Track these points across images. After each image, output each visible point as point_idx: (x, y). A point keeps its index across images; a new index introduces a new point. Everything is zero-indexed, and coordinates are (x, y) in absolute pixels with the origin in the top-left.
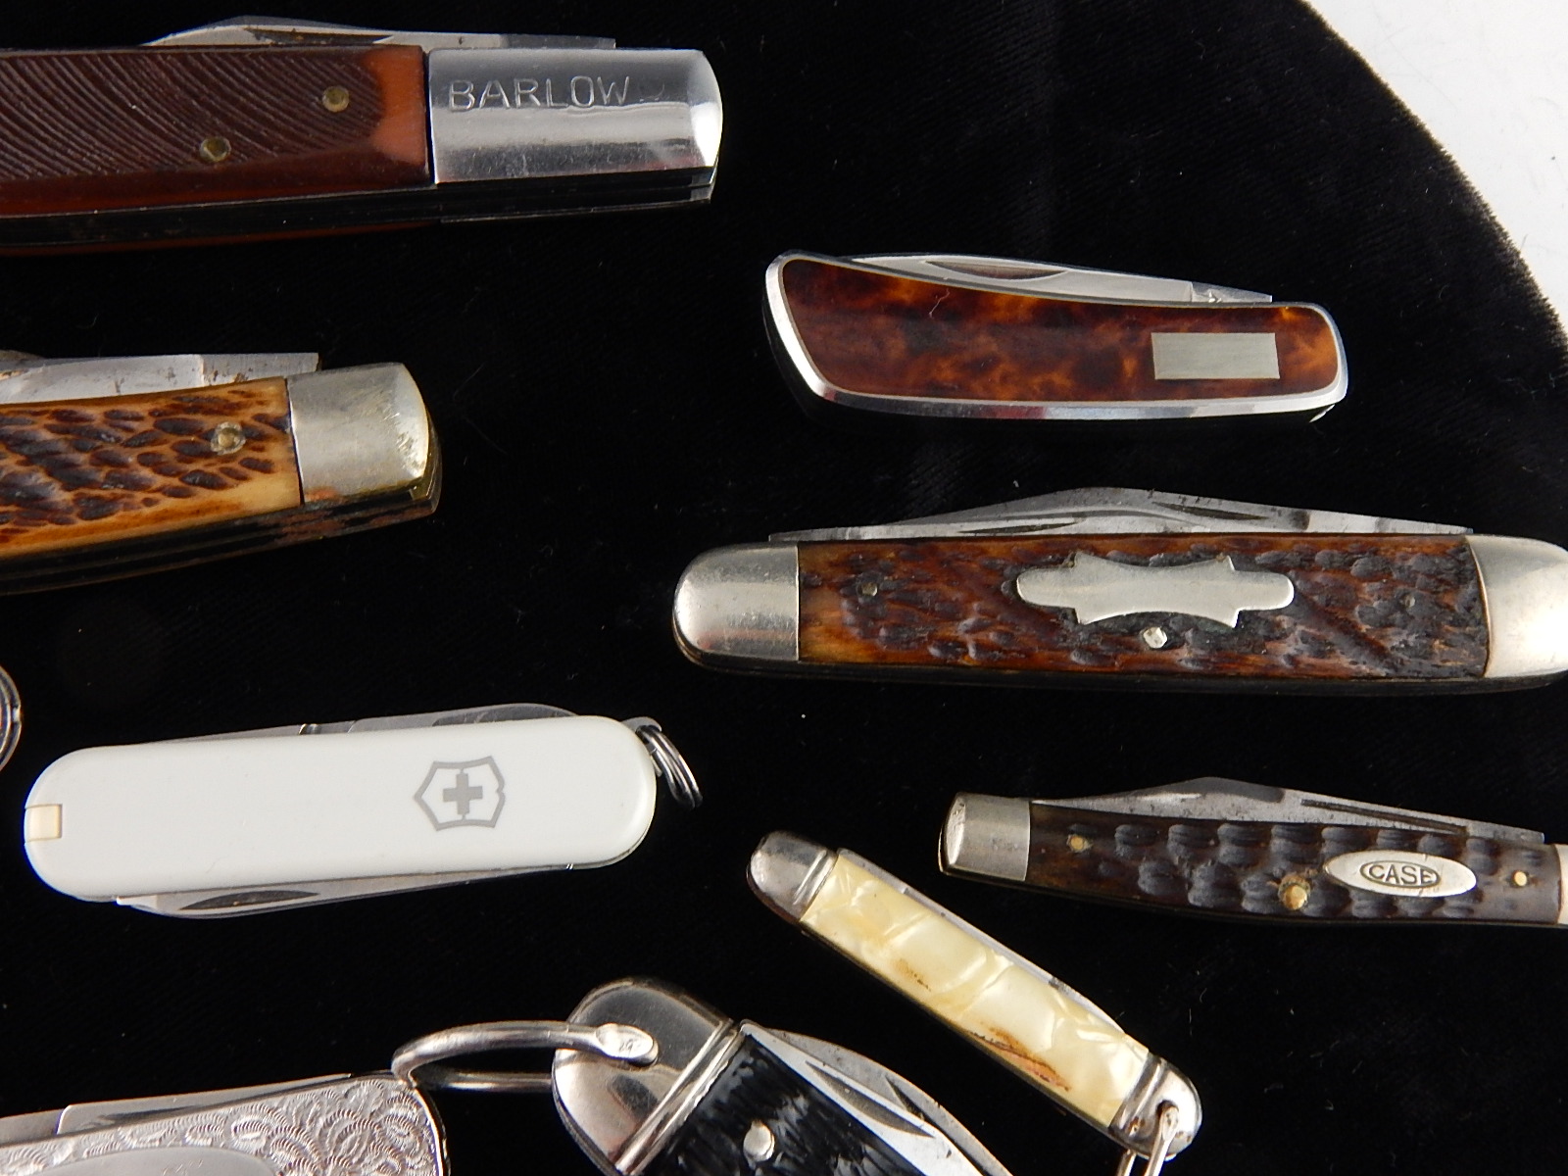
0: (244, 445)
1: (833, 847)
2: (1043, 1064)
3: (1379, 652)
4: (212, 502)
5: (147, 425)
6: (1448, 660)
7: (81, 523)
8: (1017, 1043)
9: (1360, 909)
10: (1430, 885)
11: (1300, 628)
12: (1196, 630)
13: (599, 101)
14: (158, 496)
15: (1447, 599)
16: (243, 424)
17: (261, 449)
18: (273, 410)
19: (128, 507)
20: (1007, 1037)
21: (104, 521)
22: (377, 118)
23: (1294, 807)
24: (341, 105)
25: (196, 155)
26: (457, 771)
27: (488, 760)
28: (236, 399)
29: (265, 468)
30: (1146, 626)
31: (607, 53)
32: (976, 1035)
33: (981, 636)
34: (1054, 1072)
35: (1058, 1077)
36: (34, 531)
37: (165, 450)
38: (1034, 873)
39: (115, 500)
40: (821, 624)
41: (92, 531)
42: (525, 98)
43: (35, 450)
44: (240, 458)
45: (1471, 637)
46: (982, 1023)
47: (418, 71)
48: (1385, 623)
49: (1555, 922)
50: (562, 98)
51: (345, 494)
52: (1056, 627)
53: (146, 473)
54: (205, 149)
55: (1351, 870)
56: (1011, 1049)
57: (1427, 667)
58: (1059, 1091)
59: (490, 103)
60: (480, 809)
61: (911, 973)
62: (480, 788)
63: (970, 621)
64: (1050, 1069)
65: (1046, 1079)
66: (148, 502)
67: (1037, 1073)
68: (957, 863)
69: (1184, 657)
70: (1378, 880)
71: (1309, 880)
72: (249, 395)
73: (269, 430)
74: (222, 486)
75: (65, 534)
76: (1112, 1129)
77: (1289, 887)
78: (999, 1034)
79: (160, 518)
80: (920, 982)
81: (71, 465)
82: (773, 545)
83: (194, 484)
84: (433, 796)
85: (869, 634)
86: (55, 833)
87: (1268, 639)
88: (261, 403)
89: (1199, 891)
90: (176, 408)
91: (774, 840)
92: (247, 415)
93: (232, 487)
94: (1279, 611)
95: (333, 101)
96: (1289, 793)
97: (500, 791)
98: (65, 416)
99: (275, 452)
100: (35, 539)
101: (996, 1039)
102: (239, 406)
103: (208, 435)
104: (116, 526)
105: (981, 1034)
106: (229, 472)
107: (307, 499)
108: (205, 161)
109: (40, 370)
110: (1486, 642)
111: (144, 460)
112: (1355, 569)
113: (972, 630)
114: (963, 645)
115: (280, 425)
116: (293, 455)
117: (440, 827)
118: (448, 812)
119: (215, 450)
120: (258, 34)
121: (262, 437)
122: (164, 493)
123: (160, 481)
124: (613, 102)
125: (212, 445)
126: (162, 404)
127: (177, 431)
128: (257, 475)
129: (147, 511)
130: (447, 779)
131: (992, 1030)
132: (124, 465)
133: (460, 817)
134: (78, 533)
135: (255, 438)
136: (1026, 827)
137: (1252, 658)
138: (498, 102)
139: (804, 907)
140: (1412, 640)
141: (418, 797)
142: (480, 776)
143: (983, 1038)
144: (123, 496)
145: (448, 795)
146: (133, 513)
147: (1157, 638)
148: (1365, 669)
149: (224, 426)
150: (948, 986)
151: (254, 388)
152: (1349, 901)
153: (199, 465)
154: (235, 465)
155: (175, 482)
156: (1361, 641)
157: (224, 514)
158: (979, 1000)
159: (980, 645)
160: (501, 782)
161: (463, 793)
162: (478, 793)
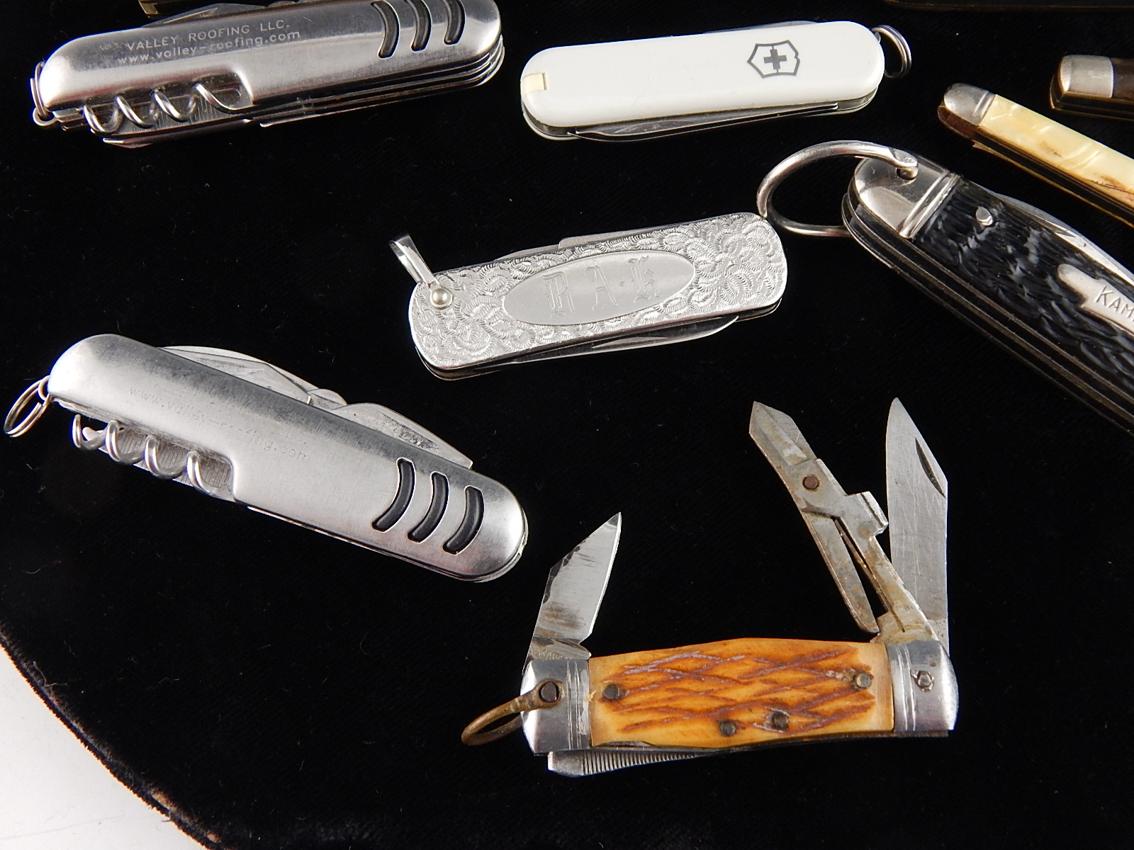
1: (994, 91)
8: (1118, 183)
20: (1112, 181)
26: (771, 48)
27: (787, 42)
32: (1092, 181)
38: (1117, 92)
46: (1096, 174)
56: (1115, 188)
60: (786, 67)
61: (1050, 150)
62: (785, 56)
67: (1132, 200)
68: (1069, 90)
78: (1106, 179)
80: (1055, 153)
84: (758, 60)
86: (543, 88)
97: (796, 57)
101: (1105, 183)
105: (1095, 181)
117: (764, 76)
118: (768, 68)
130: (765, 52)
131: (1102, 177)
133: (775, 71)
136: (1110, 71)
139: (980, 119)
141: (749, 61)
143: (1097, 183)
145: (767, 60)
150: (1072, 156)
158: (1092, 162)
160: (797, 54)
161: (775, 59)
162: (784, 58)
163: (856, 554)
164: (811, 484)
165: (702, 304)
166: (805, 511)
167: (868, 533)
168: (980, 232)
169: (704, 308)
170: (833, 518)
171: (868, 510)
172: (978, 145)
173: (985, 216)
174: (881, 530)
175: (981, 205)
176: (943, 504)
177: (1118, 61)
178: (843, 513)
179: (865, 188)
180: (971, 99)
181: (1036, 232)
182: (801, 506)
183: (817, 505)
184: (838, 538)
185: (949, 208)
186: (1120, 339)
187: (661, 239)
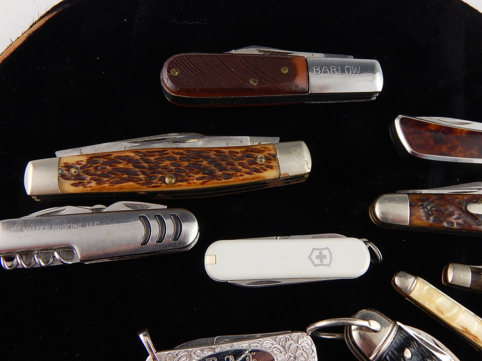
0: (265, 161)
2: (475, 337)
4: (257, 176)
5: (240, 155)
7: (224, 180)
8: (468, 331)
13: (353, 73)
14: (244, 174)
16: (265, 156)
17: (270, 163)
18: (272, 152)
19: (236, 176)
20: (466, 329)
21: (229, 180)
22: (296, 75)
24: (287, 71)
25: (249, 83)
26: (319, 251)
27: (327, 248)
28: (262, 149)
29: (271, 167)
31: (351, 59)
32: (457, 328)
33: (458, 221)
34: (478, 339)
35: (480, 340)
36: (212, 182)
37: (245, 162)
38: (473, 284)
39: (232, 175)
40: (415, 216)
41: (226, 182)
42: (333, 71)
43: (211, 160)
44: (265, 165)
46: (459, 325)
47: (305, 63)
50: (343, 71)
51: (290, 175)
52: (477, 219)
53: (240, 167)
54: (251, 82)
56: (467, 332)
58: (480, 344)
59: (324, 72)
60: (326, 261)
61: (440, 311)
62: (326, 256)
63: (455, 217)
64: (477, 338)
65: (476, 341)
66: (241, 175)
67: (473, 339)
68: (451, 282)
72: (265, 148)
73: (271, 157)
74: (260, 172)
75: (219, 183)
78: (463, 328)
79: (243, 180)
80: (442, 313)
81: (220, 165)
82: (398, 194)
83: (253, 171)
84: (313, 257)
85: (428, 219)
86: (215, 263)
88: (269, 150)
90: (247, 151)
91: (401, 273)
92: (266, 153)
93: (263, 172)
95: (285, 71)
97: (331, 257)
98: (218, 151)
99: (273, 163)
100: (211, 184)
101: (463, 330)
102: (263, 151)
103: (256, 158)
104: (232, 181)
106: (262, 168)
107: (281, 176)
108: (252, 85)
109: (206, 139)
111: (240, 164)
113: (455, 219)
114: (453, 223)
115: (275, 156)
116: (278, 165)
117: (315, 265)
118: (317, 262)
119: (258, 162)
120: (260, 51)
121: (270, 159)
122: (245, 173)
123: (244, 170)
124: (356, 73)
125: (257, 161)
126: (243, 149)
127: (248, 157)
128: (269, 169)
129: (241, 178)
130: (316, 253)
131: (462, 327)
132: (235, 165)
133: (320, 263)
134: (223, 183)
135: (268, 159)
138: (327, 72)
139: (411, 292)
141: (309, 257)
142: (325, 252)
143: (459, 329)
144: (235, 173)
145: (317, 257)
146: (237, 178)
149: (260, 156)
150: (450, 314)
151: (266, 146)
153: (254, 166)
155: (248, 170)
157: (260, 179)
159: (457, 223)
160: (331, 254)
161: (321, 257)
173: (408, 353)
175: (407, 348)
177: (474, 269)
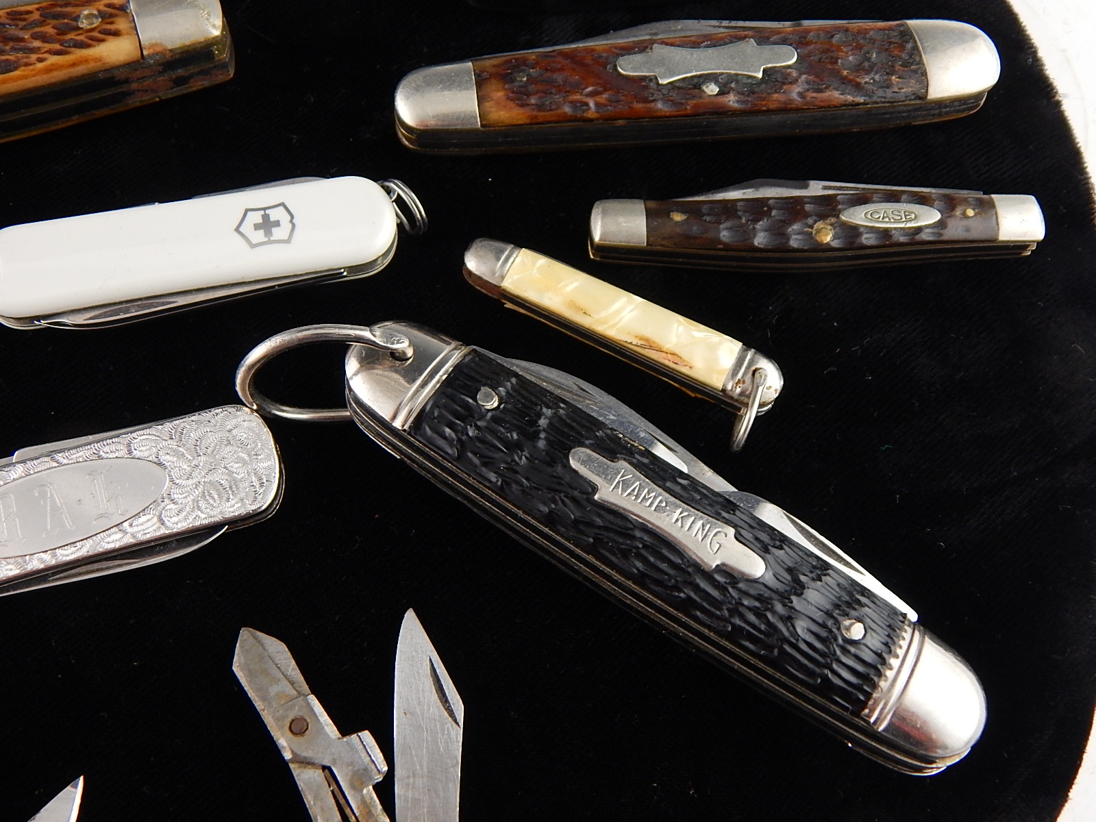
0: (101, 22)
1: (520, 244)
2: (673, 354)
3: (858, 87)
4: (81, 57)
5: (36, 16)
6: (903, 88)
8: (654, 342)
9: (867, 239)
10: (911, 220)
11: (804, 77)
12: (737, 82)
14: (46, 55)
15: (896, 52)
16: (99, 11)
17: (112, 23)
18: (117, 1)
19: (27, 65)
20: (647, 340)
21: (11, 74)
23: (816, 188)
26: (262, 212)
27: (282, 204)
29: (116, 34)
30: (704, 83)
32: (626, 342)
33: (598, 99)
34: (681, 358)
35: (684, 361)
37: (49, 30)
38: (651, 239)
39: (17, 61)
40: (492, 100)
41: (4, 82)
44: (98, 30)
45: (915, 72)
46: (629, 333)
48: (859, 68)
49: (995, 240)
51: (170, 48)
52: (646, 87)
53: (37, 44)
55: (858, 216)
56: (651, 348)
57: (889, 94)
58: (685, 370)
60: (279, 233)
61: (579, 309)
62: (278, 221)
63: (590, 89)
64: (678, 356)
65: (676, 363)
66: (40, 60)
67: (670, 361)
68: (600, 240)
69: (732, 100)
70: (877, 221)
71: (831, 225)
73: (116, 12)
74: (88, 46)
76: (724, 390)
77: (819, 231)
78: (641, 339)
79: (48, 70)
80: (585, 313)
83: (70, 47)
84: (247, 228)
85: (525, 104)
87: (784, 84)
89: (760, 240)
90: (55, 6)
92: (102, 5)
93: (94, 46)
94: (789, 67)
96: (812, 183)
97: (291, 221)
99: (121, 24)
101: (640, 343)
102: (95, 1)
103: (77, 18)
104: (22, 78)
105: (629, 341)
106: (92, 38)
107: (145, 53)
110: (924, 74)
111: (35, 37)
112: (834, 40)
113: (591, 95)
114: (587, 104)
115: (123, 9)
116: (133, 24)
117: (253, 246)
118: (259, 236)
119: (81, 26)
121: (111, 16)
122: (50, 54)
123: (47, 46)
125: (79, 23)
126: (44, 4)
127: (56, 16)
128: (110, 37)
129: (40, 65)
130: (256, 217)
131: (637, 337)
132: (23, 40)
133: (266, 239)
135: (107, 17)
137: (775, 96)
139: (503, 277)
140: (877, 77)
141: (237, 230)
143: (631, 343)
144: (23, 58)
145: (257, 227)
146: (31, 67)
147: (712, 89)
148: (850, 98)
149: (86, 12)
150: (604, 314)
152: (859, 235)
153: (71, 36)
154: (95, 34)
155: (57, 47)
156: (845, 81)
157: (92, 66)
158: (624, 320)
159: (597, 104)
160: (292, 217)
161: (267, 225)
162: (277, 224)
163: (348, 811)
164: (299, 728)
165: (175, 519)
166: (292, 761)
167: (363, 784)
168: (482, 417)
169: (178, 523)
170: (324, 768)
171: (364, 754)
172: (509, 305)
173: (488, 398)
174: (379, 778)
175: (484, 385)
176: (457, 734)
177: (652, 204)
178: (334, 762)
179: (356, 374)
180: (491, 256)
181: (548, 412)
182: (287, 755)
183: (305, 754)
184: (327, 793)
185: (449, 391)
186: (638, 534)
187: (129, 445)
